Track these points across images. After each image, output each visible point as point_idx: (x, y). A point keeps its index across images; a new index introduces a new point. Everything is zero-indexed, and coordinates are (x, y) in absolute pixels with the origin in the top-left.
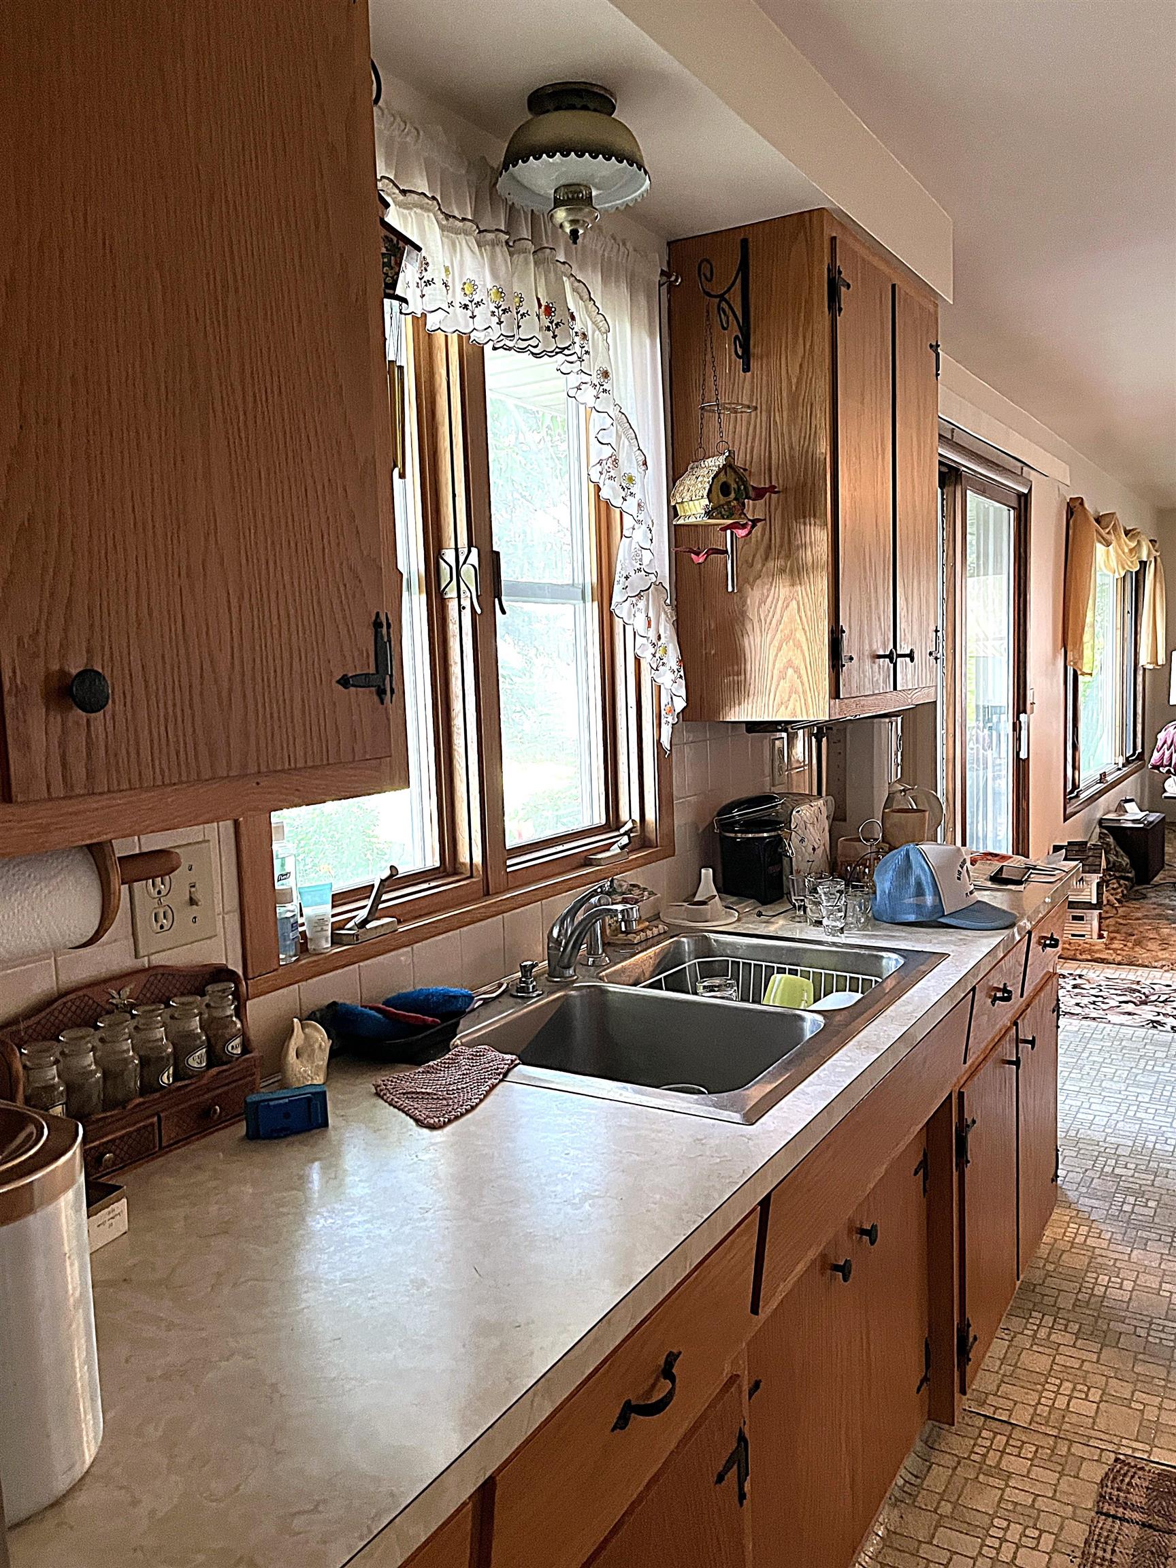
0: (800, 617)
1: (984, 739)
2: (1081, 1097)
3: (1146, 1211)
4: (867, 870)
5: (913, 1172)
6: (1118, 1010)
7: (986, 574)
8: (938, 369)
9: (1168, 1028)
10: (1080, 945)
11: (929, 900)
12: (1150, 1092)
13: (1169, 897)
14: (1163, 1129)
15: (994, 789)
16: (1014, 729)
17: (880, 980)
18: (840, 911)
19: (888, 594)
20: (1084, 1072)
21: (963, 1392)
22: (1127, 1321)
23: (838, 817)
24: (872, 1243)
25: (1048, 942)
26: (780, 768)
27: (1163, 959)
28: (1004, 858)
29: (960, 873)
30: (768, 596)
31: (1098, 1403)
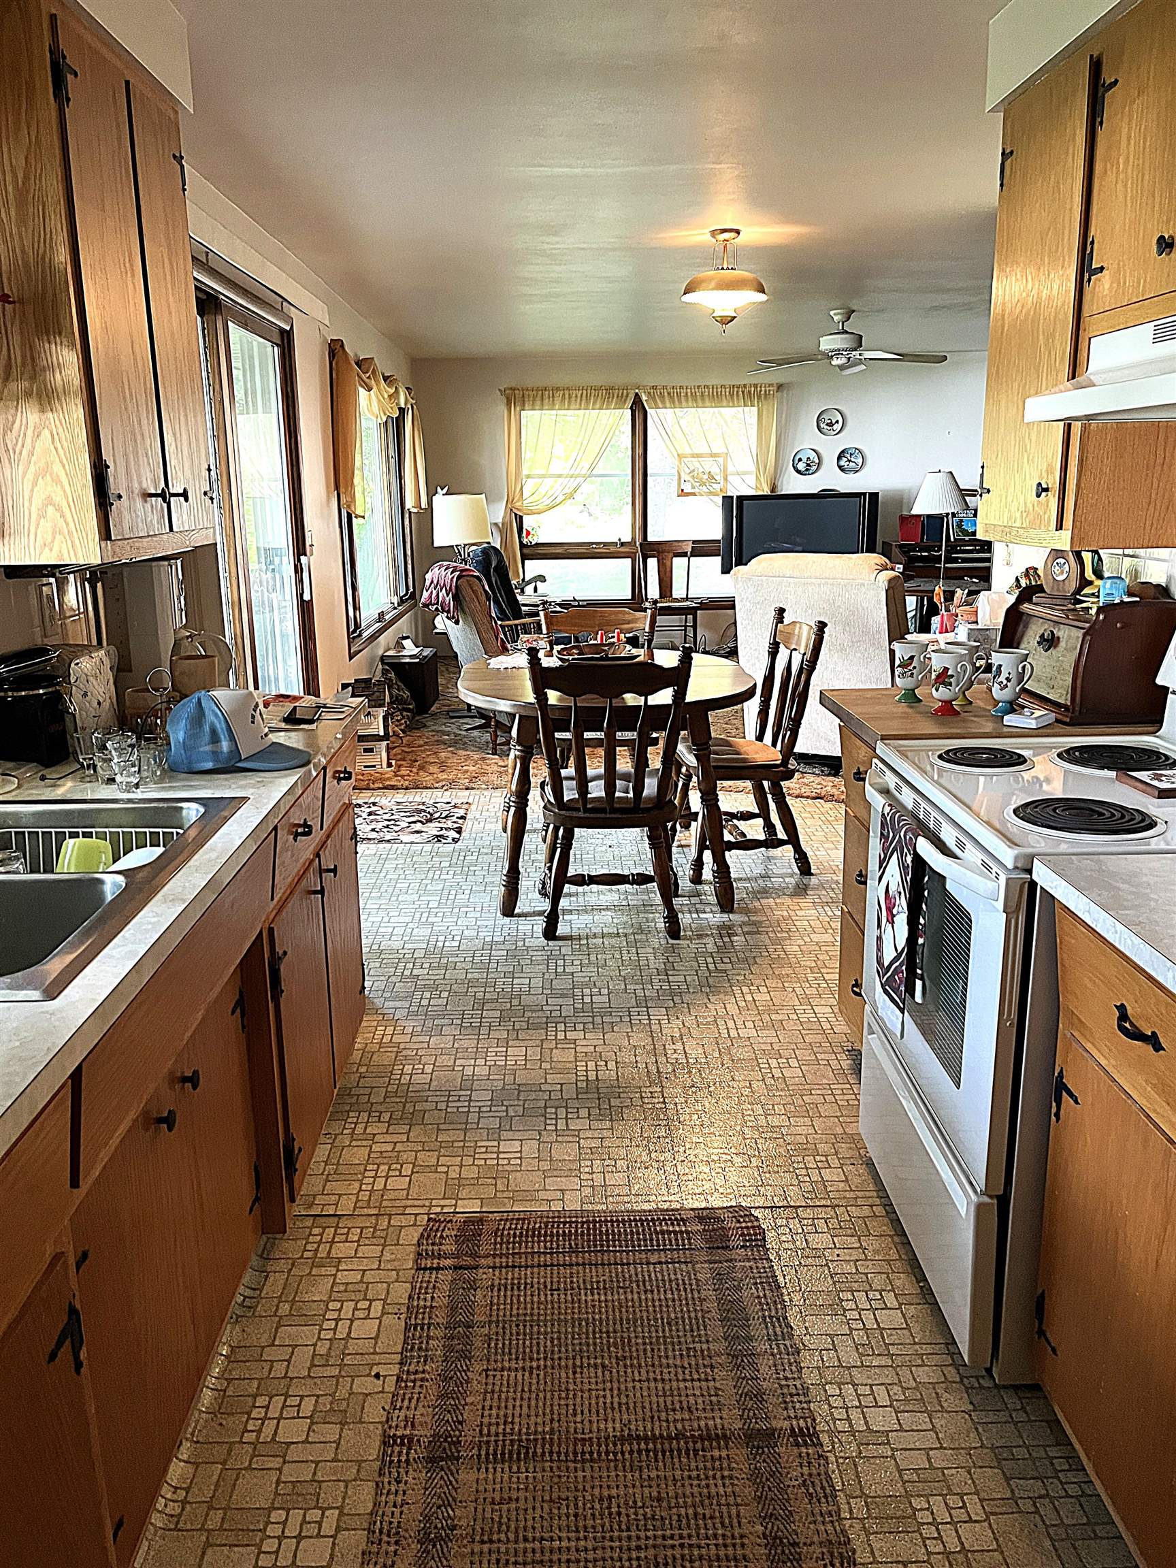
0: (56, 449)
1: (268, 582)
2: (382, 913)
3: (440, 1001)
4: (159, 721)
5: (230, 1011)
6: (409, 830)
7: (255, 412)
8: (184, 185)
9: (450, 840)
10: (372, 775)
11: (225, 745)
12: (438, 898)
13: (445, 724)
14: (450, 928)
15: (281, 631)
16: (296, 572)
17: (181, 831)
18: (133, 766)
19: (154, 427)
20: (382, 890)
21: (293, 1200)
22: (430, 1099)
23: (123, 669)
24: (195, 1088)
25: (342, 775)
26: (52, 617)
27: (442, 780)
28: (296, 699)
29: (253, 717)
30: (14, 422)
31: (410, 1176)
